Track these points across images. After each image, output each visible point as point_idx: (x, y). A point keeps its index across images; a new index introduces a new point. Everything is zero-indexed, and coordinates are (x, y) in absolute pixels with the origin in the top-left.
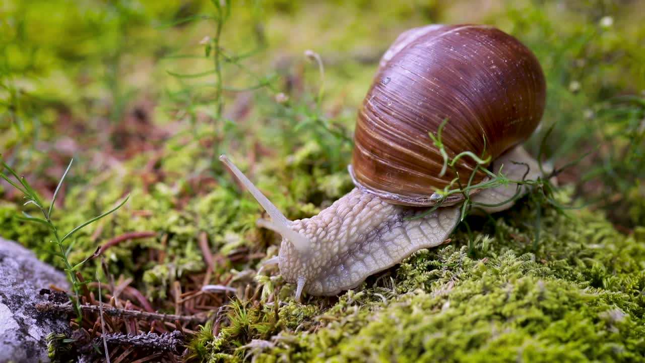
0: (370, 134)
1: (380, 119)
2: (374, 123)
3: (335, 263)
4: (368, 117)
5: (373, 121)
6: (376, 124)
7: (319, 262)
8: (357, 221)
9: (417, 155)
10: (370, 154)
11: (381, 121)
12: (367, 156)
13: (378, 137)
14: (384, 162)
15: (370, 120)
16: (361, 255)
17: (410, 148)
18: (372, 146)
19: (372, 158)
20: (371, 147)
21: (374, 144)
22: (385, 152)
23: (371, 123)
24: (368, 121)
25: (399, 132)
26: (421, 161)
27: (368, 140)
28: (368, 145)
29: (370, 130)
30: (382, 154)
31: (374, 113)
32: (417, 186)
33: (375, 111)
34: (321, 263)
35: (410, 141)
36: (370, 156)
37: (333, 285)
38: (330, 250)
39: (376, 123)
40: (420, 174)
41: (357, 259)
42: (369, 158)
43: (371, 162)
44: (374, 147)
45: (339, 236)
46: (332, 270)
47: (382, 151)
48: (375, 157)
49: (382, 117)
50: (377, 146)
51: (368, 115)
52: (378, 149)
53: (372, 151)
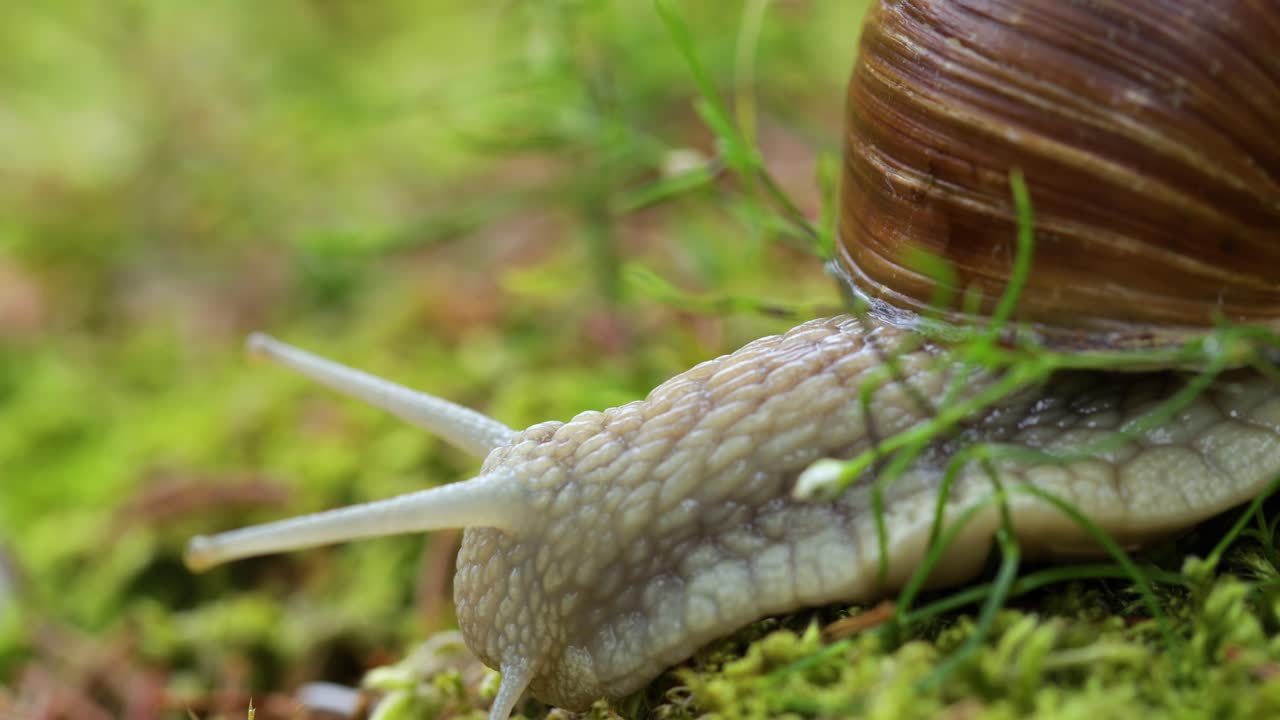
0: (926, 103)
1: (965, 43)
2: (938, 60)
3: (637, 571)
4: (910, 43)
5: (933, 57)
6: (949, 66)
7: (567, 567)
8: (762, 417)
9: (1113, 169)
10: (925, 180)
11: (967, 52)
12: (913, 190)
13: (958, 112)
14: (981, 207)
15: (922, 51)
16: (748, 542)
17: (1087, 145)
18: (935, 147)
19: (935, 192)
20: (927, 151)
21: (941, 139)
22: (987, 167)
23: (923, 61)
24: (911, 58)
25: (1044, 85)
26: (1126, 192)
27: (918, 129)
28: (919, 148)
29: (924, 90)
30: (975, 177)
31: (938, 26)
32: (1112, 290)
33: (942, 16)
34: (575, 571)
35: (1085, 119)
36: (926, 187)
37: (627, 649)
38: (616, 515)
39: (947, 58)
40: (1125, 244)
41: (729, 554)
42: (920, 197)
43: (928, 211)
44: (942, 151)
45: (664, 468)
46: (624, 598)
47: (973, 163)
48: (943, 187)
49: (973, 38)
50: (954, 144)
51: (911, 38)
52: (958, 157)
53: (935, 170)
